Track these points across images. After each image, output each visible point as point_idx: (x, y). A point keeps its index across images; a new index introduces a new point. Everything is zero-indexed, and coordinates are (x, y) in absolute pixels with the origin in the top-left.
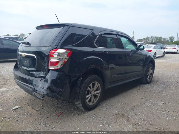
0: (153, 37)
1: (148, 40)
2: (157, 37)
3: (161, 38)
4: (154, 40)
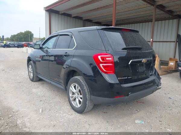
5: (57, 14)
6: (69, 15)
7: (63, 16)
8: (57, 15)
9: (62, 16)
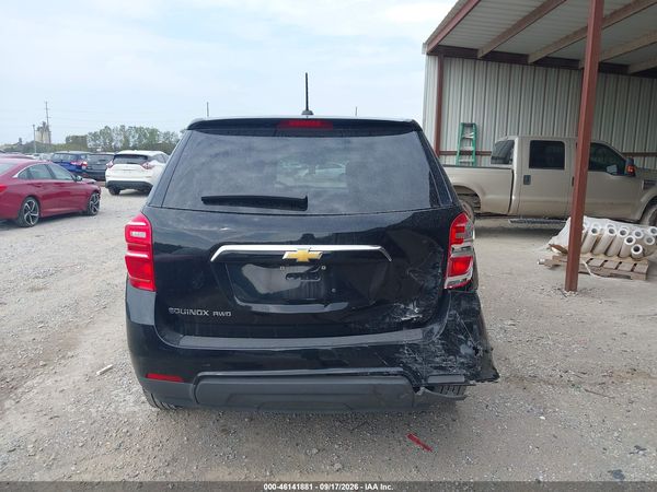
0: (127, 128)
1: (112, 140)
2: (141, 128)
3: (153, 132)
4: (132, 140)
5: (470, 61)
6: (517, 59)
7: (493, 66)
8: (469, 63)
9: (490, 63)
